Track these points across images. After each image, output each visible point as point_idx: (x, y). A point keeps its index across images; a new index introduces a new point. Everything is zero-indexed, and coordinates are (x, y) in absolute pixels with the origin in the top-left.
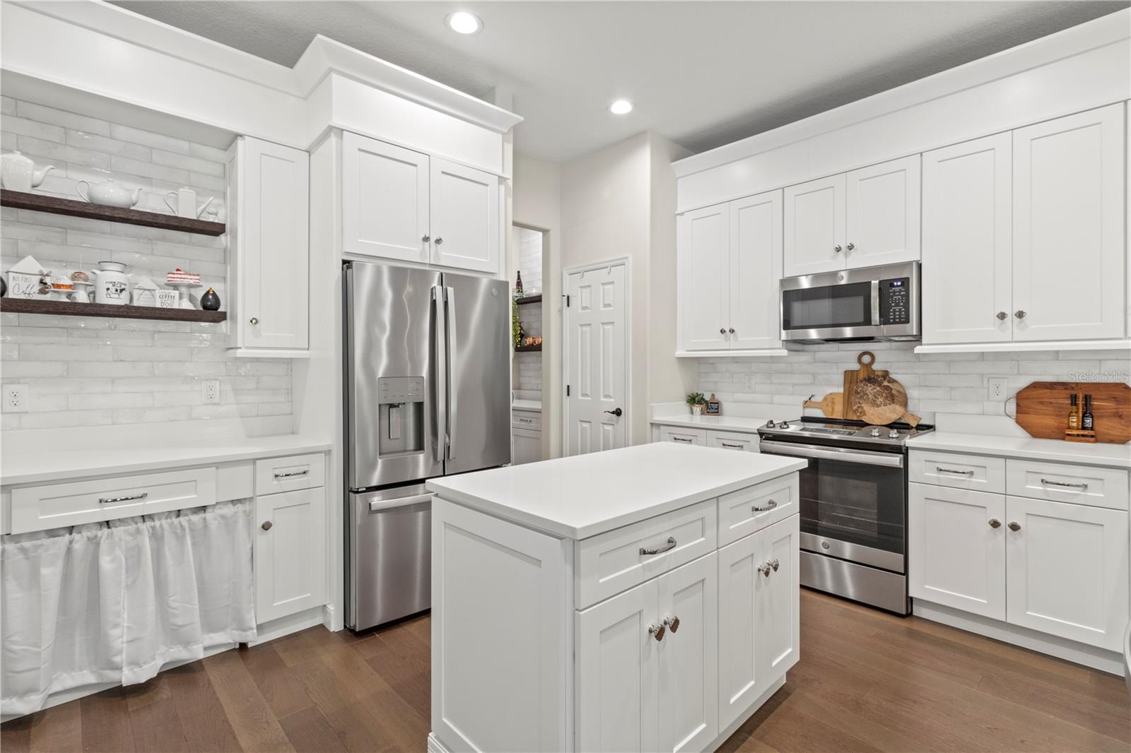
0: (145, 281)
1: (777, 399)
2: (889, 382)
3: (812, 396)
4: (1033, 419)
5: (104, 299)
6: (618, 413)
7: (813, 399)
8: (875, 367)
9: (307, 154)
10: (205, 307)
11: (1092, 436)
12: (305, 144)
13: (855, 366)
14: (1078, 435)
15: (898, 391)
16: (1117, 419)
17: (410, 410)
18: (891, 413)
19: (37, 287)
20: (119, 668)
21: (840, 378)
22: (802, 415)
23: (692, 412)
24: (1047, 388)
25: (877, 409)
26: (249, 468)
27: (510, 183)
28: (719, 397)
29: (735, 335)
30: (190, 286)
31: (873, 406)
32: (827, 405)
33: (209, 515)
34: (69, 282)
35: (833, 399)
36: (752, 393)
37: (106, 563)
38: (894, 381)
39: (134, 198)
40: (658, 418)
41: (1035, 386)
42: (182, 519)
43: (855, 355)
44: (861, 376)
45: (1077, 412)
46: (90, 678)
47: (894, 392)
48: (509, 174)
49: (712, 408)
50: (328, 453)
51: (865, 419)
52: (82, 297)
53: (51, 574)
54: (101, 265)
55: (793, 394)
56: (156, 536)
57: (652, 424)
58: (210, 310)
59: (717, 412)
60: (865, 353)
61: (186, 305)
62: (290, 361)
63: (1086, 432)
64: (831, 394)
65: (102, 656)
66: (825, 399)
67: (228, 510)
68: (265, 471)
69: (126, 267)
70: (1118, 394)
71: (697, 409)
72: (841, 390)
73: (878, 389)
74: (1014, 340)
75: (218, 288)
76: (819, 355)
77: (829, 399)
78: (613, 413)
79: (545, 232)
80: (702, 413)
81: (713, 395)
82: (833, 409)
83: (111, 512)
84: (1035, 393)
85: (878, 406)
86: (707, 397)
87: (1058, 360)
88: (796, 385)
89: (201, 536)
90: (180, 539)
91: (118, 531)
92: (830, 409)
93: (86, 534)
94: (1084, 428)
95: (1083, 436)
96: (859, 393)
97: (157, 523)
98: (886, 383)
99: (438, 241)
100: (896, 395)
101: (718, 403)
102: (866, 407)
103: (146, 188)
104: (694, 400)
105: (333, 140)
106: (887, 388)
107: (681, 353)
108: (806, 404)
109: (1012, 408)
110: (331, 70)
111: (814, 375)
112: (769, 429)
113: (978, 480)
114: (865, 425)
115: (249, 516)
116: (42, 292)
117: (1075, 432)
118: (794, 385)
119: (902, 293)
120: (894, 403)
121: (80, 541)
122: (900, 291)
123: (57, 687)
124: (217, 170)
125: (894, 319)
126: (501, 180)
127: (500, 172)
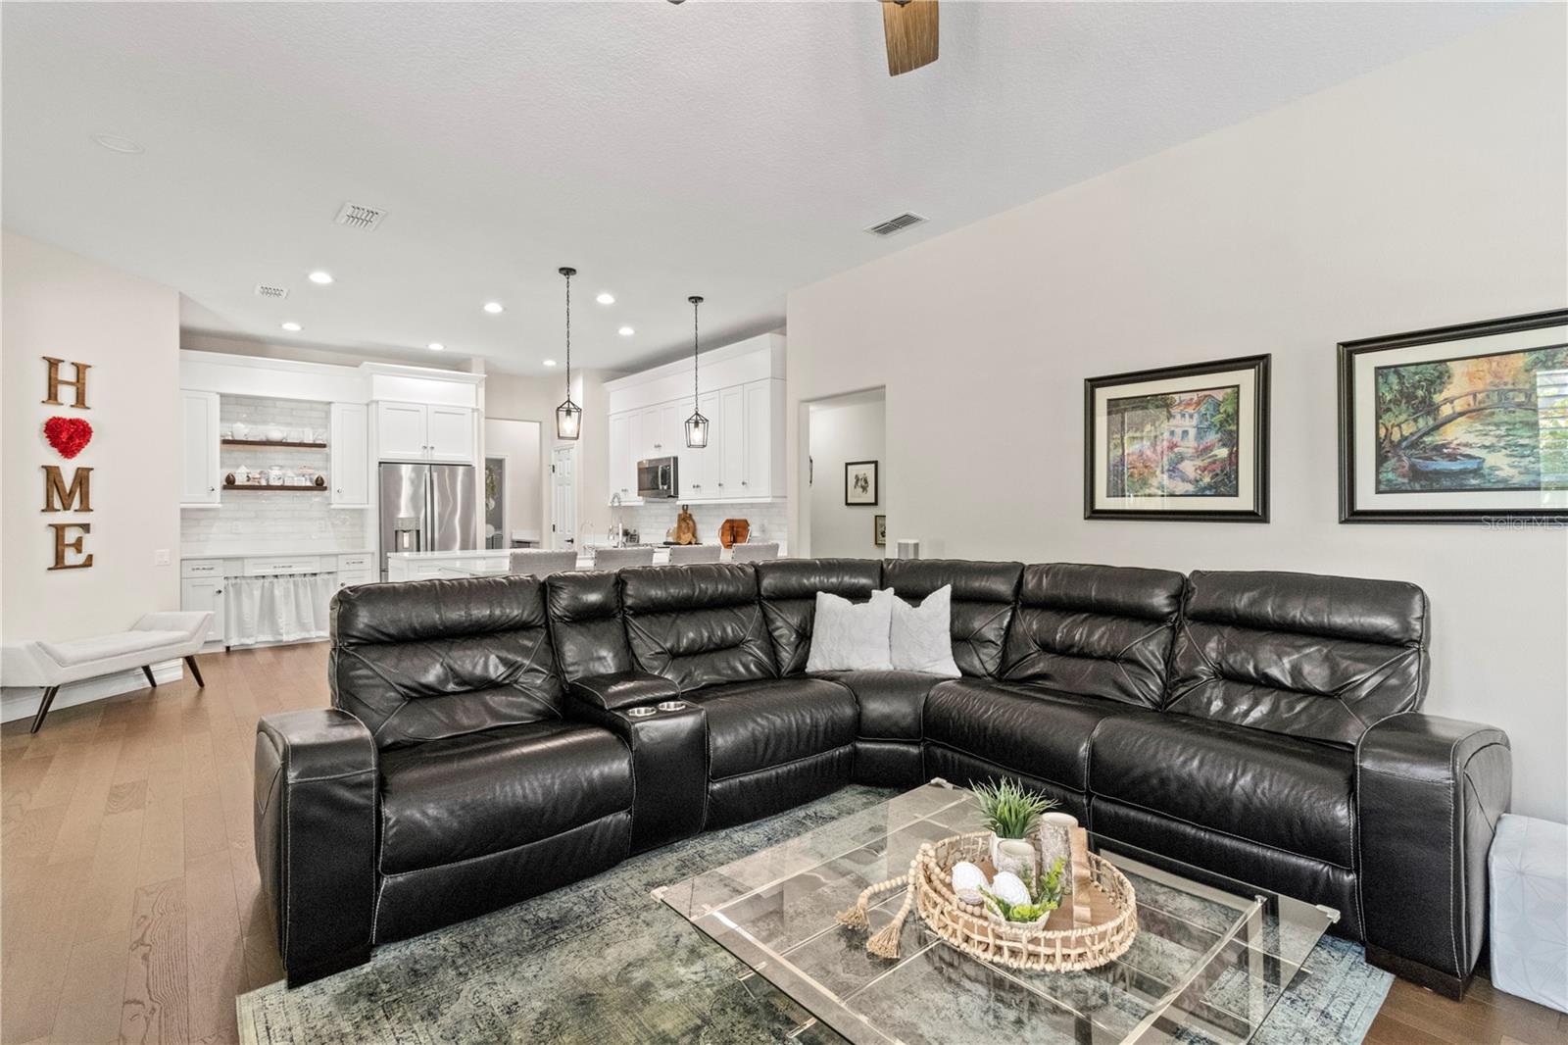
0: (290, 473)
2: (690, 520)
3: (669, 529)
5: (273, 483)
7: (670, 531)
9: (366, 407)
10: (317, 484)
12: (366, 402)
13: (681, 512)
15: (691, 525)
17: (415, 533)
18: (688, 537)
19: (246, 479)
20: (282, 635)
26: (334, 559)
27: (483, 410)
29: (627, 493)
30: (310, 475)
32: (673, 534)
33: (318, 577)
34: (258, 476)
37: (277, 592)
39: (285, 435)
41: (727, 521)
42: (307, 579)
44: (682, 517)
46: (271, 639)
48: (482, 405)
50: (373, 554)
51: (681, 541)
52: (264, 482)
53: (257, 593)
54: (270, 468)
56: (296, 585)
58: (320, 485)
61: (309, 484)
62: (362, 510)
64: (675, 527)
65: (277, 632)
66: (673, 531)
67: (326, 576)
68: (342, 560)
69: (281, 467)
72: (677, 525)
75: (323, 474)
78: (569, 541)
79: (540, 423)
83: (278, 572)
84: (726, 525)
85: (685, 534)
87: (732, 508)
89: (314, 586)
90: (306, 587)
91: (281, 580)
92: (674, 537)
93: (270, 580)
96: (681, 527)
97: (296, 579)
98: (688, 521)
99: (432, 448)
100: (690, 528)
102: (682, 535)
103: (289, 428)
105: (374, 406)
106: (688, 524)
107: (611, 502)
110: (372, 374)
111: (670, 516)
115: (335, 580)
116: (248, 481)
120: (689, 532)
121: (267, 582)
123: (259, 640)
124: (324, 415)
126: (473, 410)
127: (474, 406)
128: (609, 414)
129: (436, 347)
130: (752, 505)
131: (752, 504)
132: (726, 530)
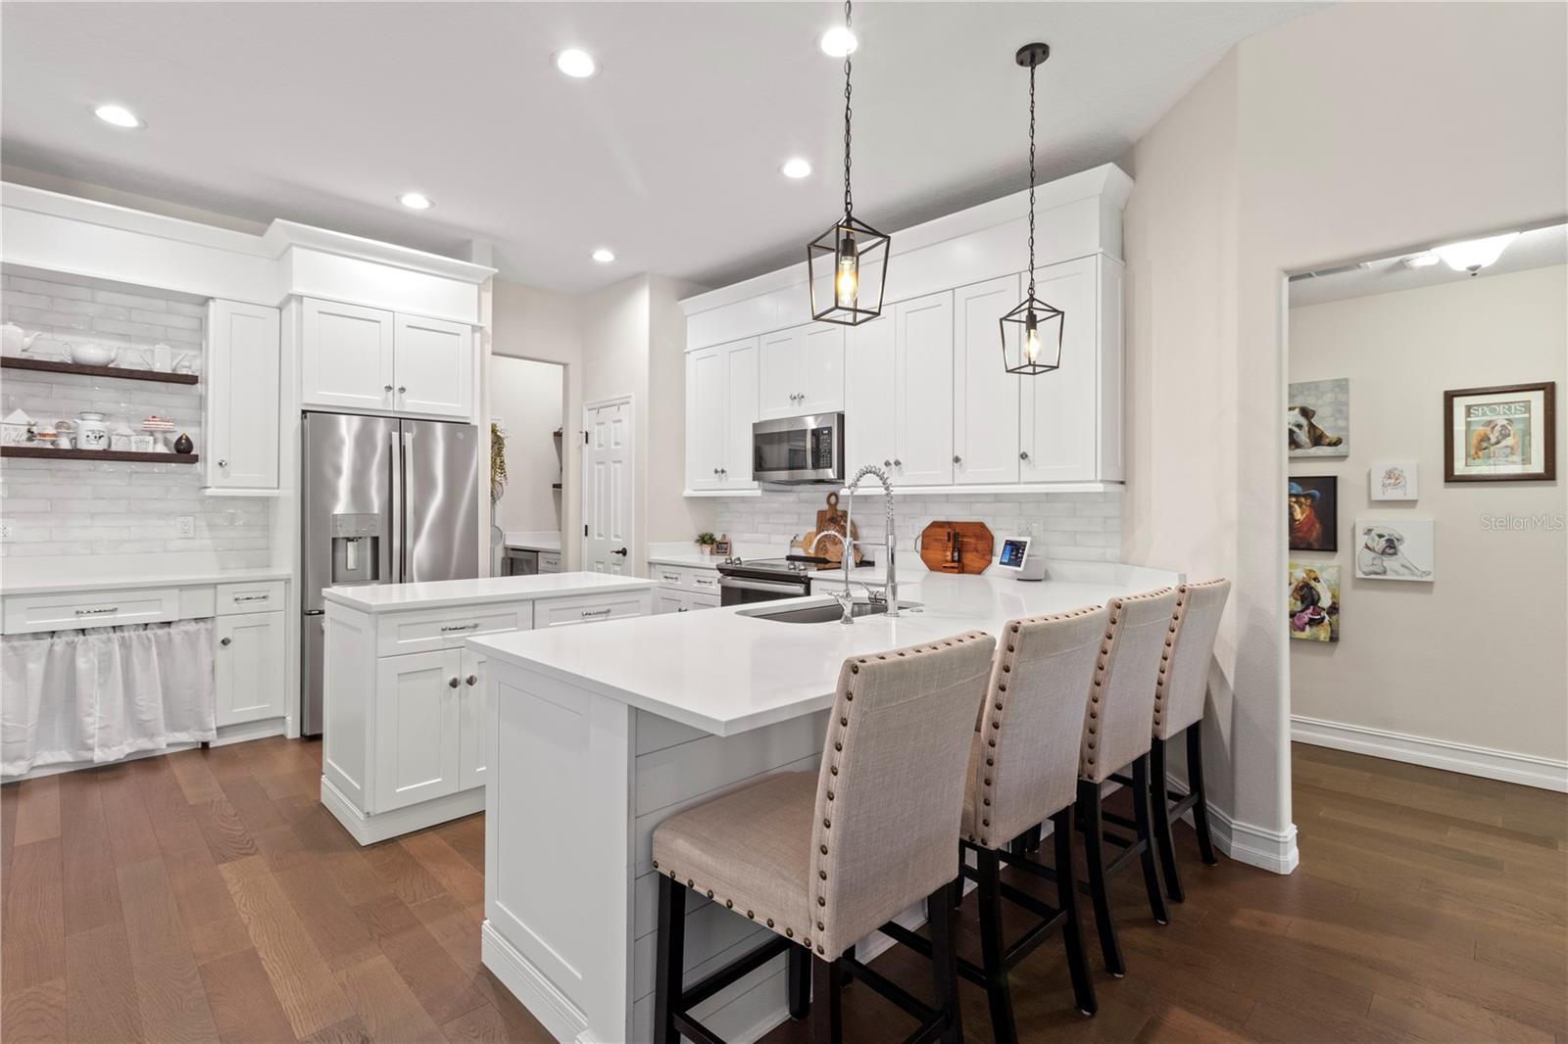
0: (123, 428)
1: (773, 538)
2: (846, 520)
3: (797, 535)
4: (931, 554)
5: (84, 445)
6: (624, 552)
7: (797, 539)
8: (838, 507)
9: (278, 311)
10: (178, 451)
11: (956, 568)
12: (276, 302)
13: (825, 507)
14: (949, 567)
19: (26, 436)
20: (91, 749)
21: (815, 518)
22: (788, 554)
23: (701, 552)
24: (938, 527)
25: (835, 547)
26: (208, 593)
27: (489, 330)
28: (732, 537)
29: (724, 476)
30: (165, 432)
32: (806, 544)
33: (173, 630)
34: (53, 431)
35: (809, 538)
37: (81, 663)
38: (849, 520)
39: (113, 356)
40: (655, 557)
41: (935, 525)
42: (149, 632)
43: (825, 496)
44: (828, 516)
45: (950, 547)
46: (69, 758)
48: (487, 322)
49: (721, 548)
50: (287, 581)
51: (828, 556)
52: (65, 444)
53: (36, 668)
54: (82, 415)
55: (784, 534)
56: (125, 645)
57: (650, 563)
58: (184, 452)
59: (726, 553)
60: (831, 494)
61: (161, 449)
62: (267, 499)
63: (955, 564)
64: (808, 533)
65: (81, 743)
66: (805, 538)
67: (192, 627)
68: (226, 595)
69: (105, 416)
70: (978, 531)
71: (707, 548)
72: (815, 529)
73: (837, 528)
75: (192, 433)
76: (804, 496)
77: (807, 538)
78: (618, 552)
79: (565, 365)
80: (712, 553)
81: (724, 536)
82: (809, 548)
83: (86, 621)
84: (932, 531)
85: (837, 544)
86: (718, 537)
87: (948, 502)
89: (166, 649)
90: (148, 649)
91: (92, 638)
92: (807, 548)
93: (64, 638)
94: (953, 561)
95: (953, 567)
97: (126, 634)
98: (842, 523)
99: (402, 390)
101: (728, 544)
102: (829, 545)
103: (123, 345)
104: (705, 540)
105: (294, 305)
107: (688, 492)
108: (793, 543)
110: (291, 245)
111: (799, 514)
112: (728, 565)
115: (211, 633)
116: (30, 439)
117: (948, 564)
118: (785, 524)
119: (828, 441)
121: (59, 644)
122: (827, 439)
123: (39, 762)
124: (195, 324)
125: (823, 464)
126: (475, 329)
127: (475, 321)
128: (686, 350)
129: (415, 202)
130: (998, 498)
131: (996, 495)
132: (936, 540)
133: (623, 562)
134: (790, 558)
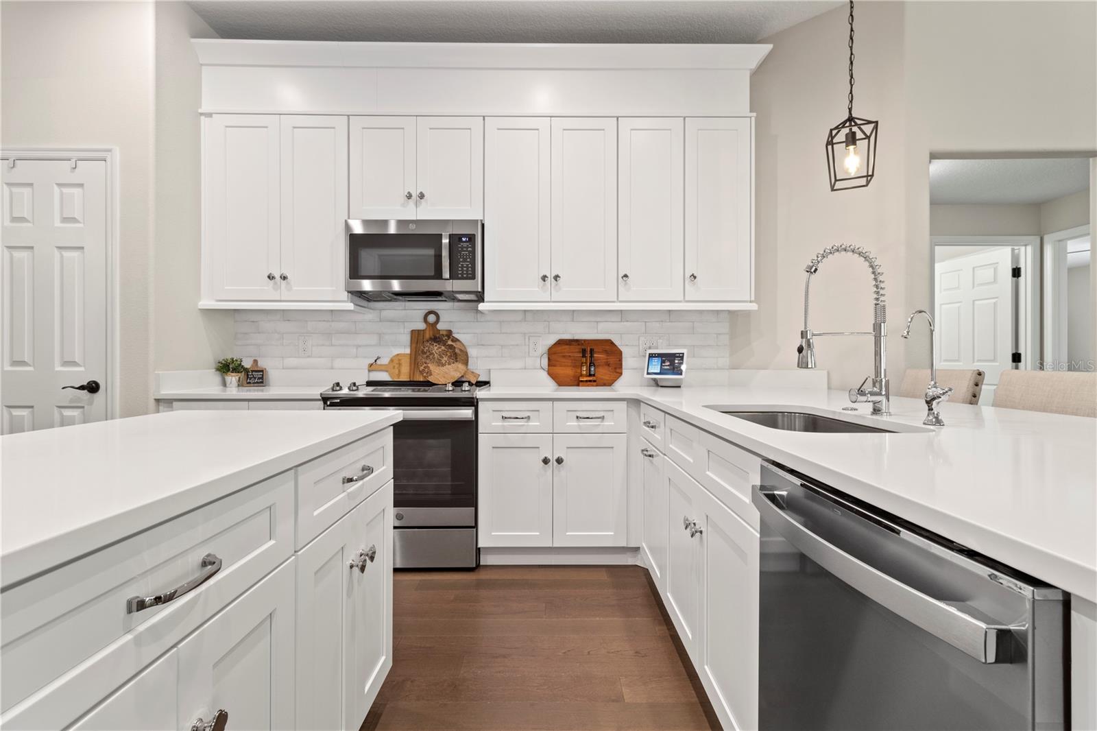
1: (338, 363)
2: (452, 341)
3: (378, 358)
4: (560, 370)
6: (93, 388)
7: (378, 362)
8: (439, 326)
11: (595, 381)
13: (421, 326)
14: (587, 381)
15: (461, 350)
16: (607, 367)
18: (452, 371)
21: (406, 338)
22: (368, 379)
23: (224, 384)
24: (567, 345)
25: (442, 368)
28: (262, 364)
29: (288, 283)
31: (439, 366)
32: (394, 367)
35: (399, 360)
36: (309, 357)
38: (456, 340)
40: (167, 391)
41: (561, 343)
43: (421, 314)
44: (427, 336)
45: (586, 363)
47: (457, 351)
49: (255, 377)
51: (431, 379)
55: (357, 357)
57: (158, 401)
59: (262, 382)
60: (431, 312)
63: (591, 378)
64: (398, 355)
66: (392, 361)
70: (607, 348)
71: (232, 379)
72: (408, 351)
73: (443, 348)
74: (552, 300)
76: (386, 314)
77: (396, 361)
78: (82, 388)
80: (240, 385)
81: (256, 361)
82: (399, 371)
84: (559, 348)
85: (443, 365)
86: (247, 364)
88: (360, 346)
92: (397, 371)
94: (590, 375)
95: (590, 381)
96: (425, 353)
98: (450, 342)
100: (458, 355)
101: (262, 371)
102: (432, 367)
104: (226, 367)
106: (451, 347)
107: (207, 303)
108: (372, 367)
109: (545, 362)
111: (380, 335)
112: (335, 393)
113: (534, 424)
114: (432, 384)
117: (585, 379)
118: (358, 346)
119: (469, 249)
120: (457, 361)
122: (467, 247)
125: (462, 274)
128: (200, 111)
132: (564, 356)
133: (91, 403)
134: (369, 384)
